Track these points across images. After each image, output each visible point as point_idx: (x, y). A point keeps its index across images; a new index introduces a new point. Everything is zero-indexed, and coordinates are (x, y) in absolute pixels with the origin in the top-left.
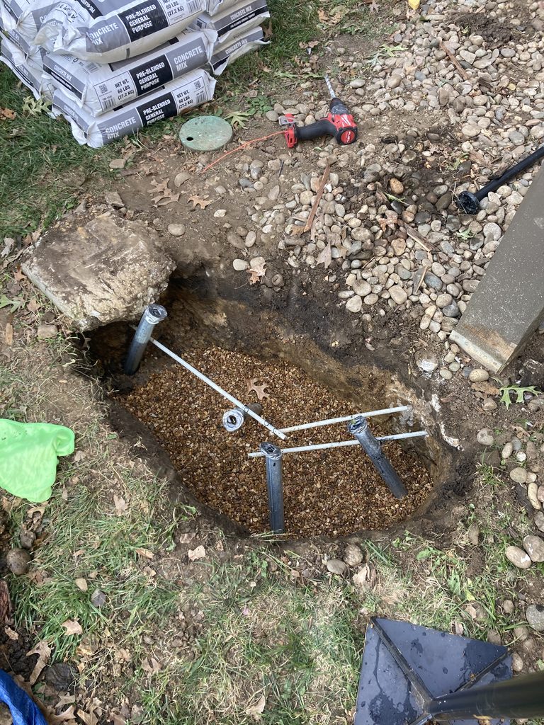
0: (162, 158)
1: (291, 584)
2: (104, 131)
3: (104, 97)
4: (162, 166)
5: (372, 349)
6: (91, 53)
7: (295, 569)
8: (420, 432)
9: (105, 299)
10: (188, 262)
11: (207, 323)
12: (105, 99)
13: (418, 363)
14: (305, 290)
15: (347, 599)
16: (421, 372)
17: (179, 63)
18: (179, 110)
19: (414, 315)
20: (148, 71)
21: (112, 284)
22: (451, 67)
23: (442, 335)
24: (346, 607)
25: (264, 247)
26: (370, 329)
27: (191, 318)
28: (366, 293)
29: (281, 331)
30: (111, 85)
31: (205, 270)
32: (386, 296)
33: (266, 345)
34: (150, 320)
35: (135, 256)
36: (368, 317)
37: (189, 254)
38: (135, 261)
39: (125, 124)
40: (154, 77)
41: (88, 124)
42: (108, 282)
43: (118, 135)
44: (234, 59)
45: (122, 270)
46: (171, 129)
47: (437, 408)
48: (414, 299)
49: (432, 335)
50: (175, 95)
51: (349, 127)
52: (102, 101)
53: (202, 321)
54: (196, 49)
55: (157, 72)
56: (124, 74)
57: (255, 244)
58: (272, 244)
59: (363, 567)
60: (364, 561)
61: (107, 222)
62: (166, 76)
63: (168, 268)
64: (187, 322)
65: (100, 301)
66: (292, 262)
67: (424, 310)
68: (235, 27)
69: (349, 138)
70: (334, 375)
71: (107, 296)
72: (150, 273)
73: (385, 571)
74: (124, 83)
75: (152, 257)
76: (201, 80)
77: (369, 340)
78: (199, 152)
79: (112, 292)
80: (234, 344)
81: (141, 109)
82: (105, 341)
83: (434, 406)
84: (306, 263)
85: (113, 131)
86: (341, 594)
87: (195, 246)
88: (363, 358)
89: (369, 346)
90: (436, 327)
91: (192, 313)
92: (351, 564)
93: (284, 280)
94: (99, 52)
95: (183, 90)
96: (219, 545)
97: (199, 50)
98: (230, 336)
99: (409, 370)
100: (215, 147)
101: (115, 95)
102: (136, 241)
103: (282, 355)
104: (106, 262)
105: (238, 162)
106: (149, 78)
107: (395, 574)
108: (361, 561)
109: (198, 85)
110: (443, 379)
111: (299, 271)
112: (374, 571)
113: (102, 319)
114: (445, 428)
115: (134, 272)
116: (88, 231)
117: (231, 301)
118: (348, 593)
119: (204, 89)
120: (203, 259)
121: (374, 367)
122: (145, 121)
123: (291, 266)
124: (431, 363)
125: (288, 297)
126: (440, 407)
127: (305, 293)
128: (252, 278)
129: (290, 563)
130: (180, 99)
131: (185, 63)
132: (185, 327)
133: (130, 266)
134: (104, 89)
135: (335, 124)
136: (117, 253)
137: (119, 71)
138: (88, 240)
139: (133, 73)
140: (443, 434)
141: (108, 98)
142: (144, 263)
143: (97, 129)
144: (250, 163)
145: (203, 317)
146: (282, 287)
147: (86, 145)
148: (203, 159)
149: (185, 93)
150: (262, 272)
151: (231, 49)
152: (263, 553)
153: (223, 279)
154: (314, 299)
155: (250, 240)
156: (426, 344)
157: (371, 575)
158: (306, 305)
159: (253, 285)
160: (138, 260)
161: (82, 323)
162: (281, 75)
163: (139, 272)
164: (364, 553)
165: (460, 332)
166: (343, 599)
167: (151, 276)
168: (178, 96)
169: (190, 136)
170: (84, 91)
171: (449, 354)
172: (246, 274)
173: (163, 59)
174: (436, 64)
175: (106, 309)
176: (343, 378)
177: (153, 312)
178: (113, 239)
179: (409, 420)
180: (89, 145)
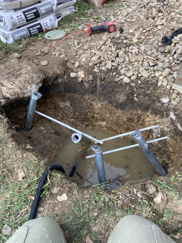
0: (38, 44)
1: (119, 208)
2: (13, 36)
3: (12, 21)
4: (38, 47)
5: (137, 100)
6: (5, 2)
7: (120, 200)
8: (165, 137)
9: (12, 89)
10: (51, 76)
11: (62, 106)
12: (13, 22)
13: (161, 99)
14: (103, 81)
15: (153, 213)
16: (162, 103)
17: (42, 10)
18: (44, 30)
19: (154, 81)
20: (30, 12)
21: (15, 82)
22: (146, 9)
23: (168, 87)
24: (154, 217)
25: (83, 67)
26: (135, 90)
27: (54, 106)
28: (131, 75)
29: (94, 103)
30: (15, 17)
31: (58, 79)
32: (140, 75)
33: (88, 112)
34: (34, 98)
35: (26, 72)
36: (133, 84)
37: (50, 73)
38: (26, 73)
39: (22, 34)
40: (32, 15)
41: (7, 34)
42: (14, 81)
43: (19, 38)
44: (64, 16)
45: (20, 77)
46: (41, 36)
47: (174, 118)
48: (153, 75)
49: (164, 88)
50: (42, 23)
51: (112, 25)
52: (11, 23)
53: (60, 106)
54: (49, 5)
55: (34, 13)
56: (20, 13)
57: (79, 66)
58: (86, 65)
59: (158, 194)
60: (157, 191)
61: (14, 62)
62: (37, 15)
63: (41, 76)
64: (53, 107)
65: (10, 89)
66: (96, 70)
67: (158, 78)
68: (63, 3)
69: (112, 29)
70: (121, 119)
71: (13, 87)
72: (33, 78)
73: (171, 194)
74: (20, 16)
75: (33, 72)
76: (52, 19)
77: (135, 95)
78: (53, 40)
79: (15, 85)
80: (74, 114)
81: (28, 28)
82: (16, 115)
83: (172, 117)
84: (102, 69)
85: (17, 36)
86: (149, 210)
87: (53, 69)
88: (133, 106)
89: (135, 99)
90: (165, 84)
91: (55, 103)
92: (151, 193)
93: (93, 77)
94: (8, 2)
95: (45, 22)
96: (75, 192)
97: (50, 6)
98: (72, 111)
99: (157, 104)
100: (59, 38)
101: (17, 21)
102: (27, 67)
103: (96, 116)
104: (13, 75)
105: (69, 42)
106: (31, 15)
107: (177, 195)
108: (156, 191)
109: (51, 20)
110: (174, 105)
111: (99, 73)
112: (165, 195)
113: (10, 97)
114: (180, 125)
115: (25, 77)
116: (5, 66)
117: (71, 93)
118: (153, 209)
119: (53, 22)
120: (57, 74)
121: (139, 110)
122: (30, 33)
123: (96, 72)
124: (166, 99)
125: (96, 85)
126: (175, 117)
127: (103, 82)
128: (79, 79)
129: (116, 197)
130: (44, 25)
131: (45, 10)
132: (52, 110)
133: (24, 75)
134: (12, 18)
135: (106, 25)
136: (18, 71)
137: (18, 12)
138: (5, 69)
139: (24, 13)
140: (180, 128)
141: (14, 21)
142: (30, 74)
143: (10, 36)
144: (73, 41)
145: (60, 104)
146: (93, 81)
147: (6, 43)
148: (54, 42)
149: (46, 23)
150: (83, 76)
151: (63, 12)
152: (100, 192)
153: (66, 83)
154: (108, 84)
155: (77, 65)
156: (162, 92)
157: (164, 197)
158: (104, 87)
159: (80, 82)
160: (28, 73)
161: (2, 101)
162: (83, 19)
163: (28, 78)
164: (157, 187)
165: (177, 84)
166: (151, 213)
167: (34, 79)
168: (43, 24)
169: (49, 36)
170: (4, 19)
171: (174, 94)
172: (76, 78)
173: (35, 8)
174: (141, 9)
175: (13, 93)
176: (125, 119)
177: (36, 94)
178: (16, 67)
179: (158, 134)
180: (7, 43)
